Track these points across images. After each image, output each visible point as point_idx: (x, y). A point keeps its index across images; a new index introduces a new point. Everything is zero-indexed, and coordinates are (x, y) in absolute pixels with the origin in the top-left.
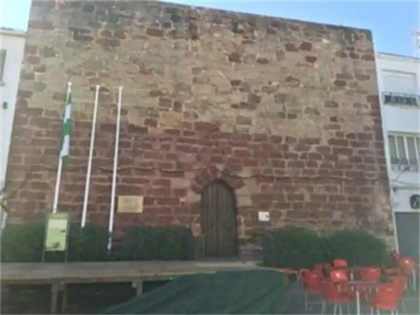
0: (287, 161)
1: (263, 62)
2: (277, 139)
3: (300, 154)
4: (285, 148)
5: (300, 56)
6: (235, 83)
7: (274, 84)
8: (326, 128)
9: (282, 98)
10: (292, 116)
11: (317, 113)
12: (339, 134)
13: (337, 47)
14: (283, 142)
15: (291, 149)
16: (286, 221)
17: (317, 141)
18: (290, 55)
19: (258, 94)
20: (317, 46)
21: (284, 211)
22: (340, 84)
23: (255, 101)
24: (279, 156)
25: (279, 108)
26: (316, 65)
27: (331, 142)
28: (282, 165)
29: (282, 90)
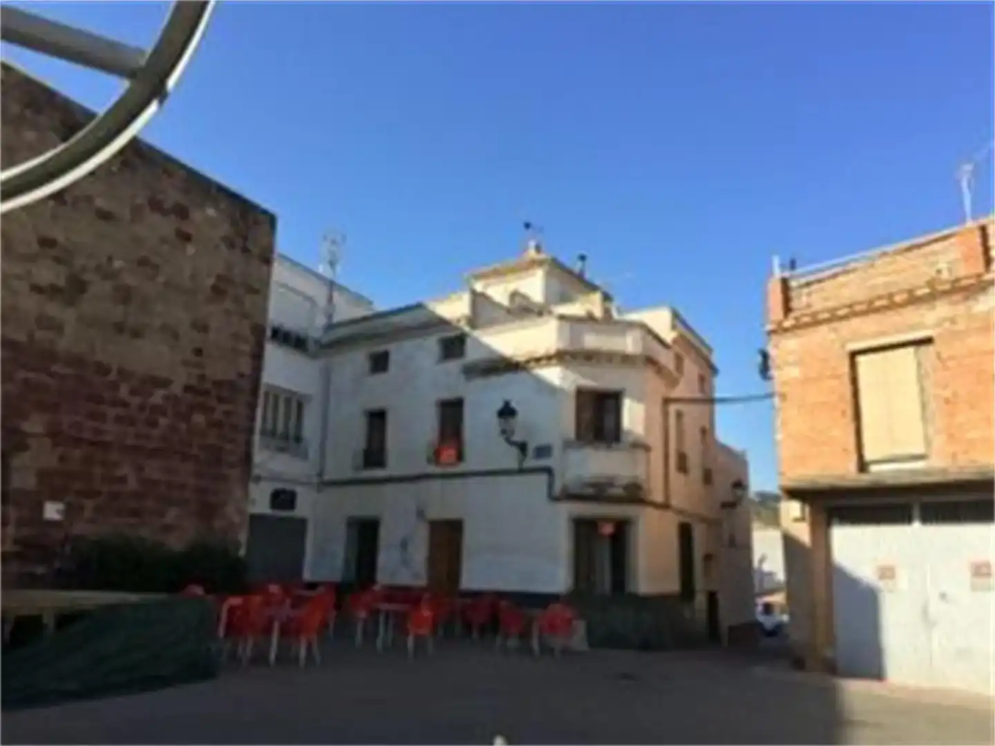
0: (112, 412)
1: (105, 216)
2: (103, 370)
3: (135, 401)
4: (115, 386)
5: (167, 226)
6: (47, 243)
7: (117, 264)
8: (186, 363)
9: (125, 295)
10: (137, 334)
11: (176, 336)
12: (202, 378)
13: (225, 229)
14: (113, 376)
15: (124, 392)
16: (92, 521)
17: (165, 383)
18: (155, 218)
19: (87, 277)
20: (196, 215)
21: (89, 504)
22: (217, 292)
23: (76, 288)
24: (99, 400)
25: (118, 312)
26: (190, 249)
27: (188, 388)
28: (102, 417)
29: (129, 280)
